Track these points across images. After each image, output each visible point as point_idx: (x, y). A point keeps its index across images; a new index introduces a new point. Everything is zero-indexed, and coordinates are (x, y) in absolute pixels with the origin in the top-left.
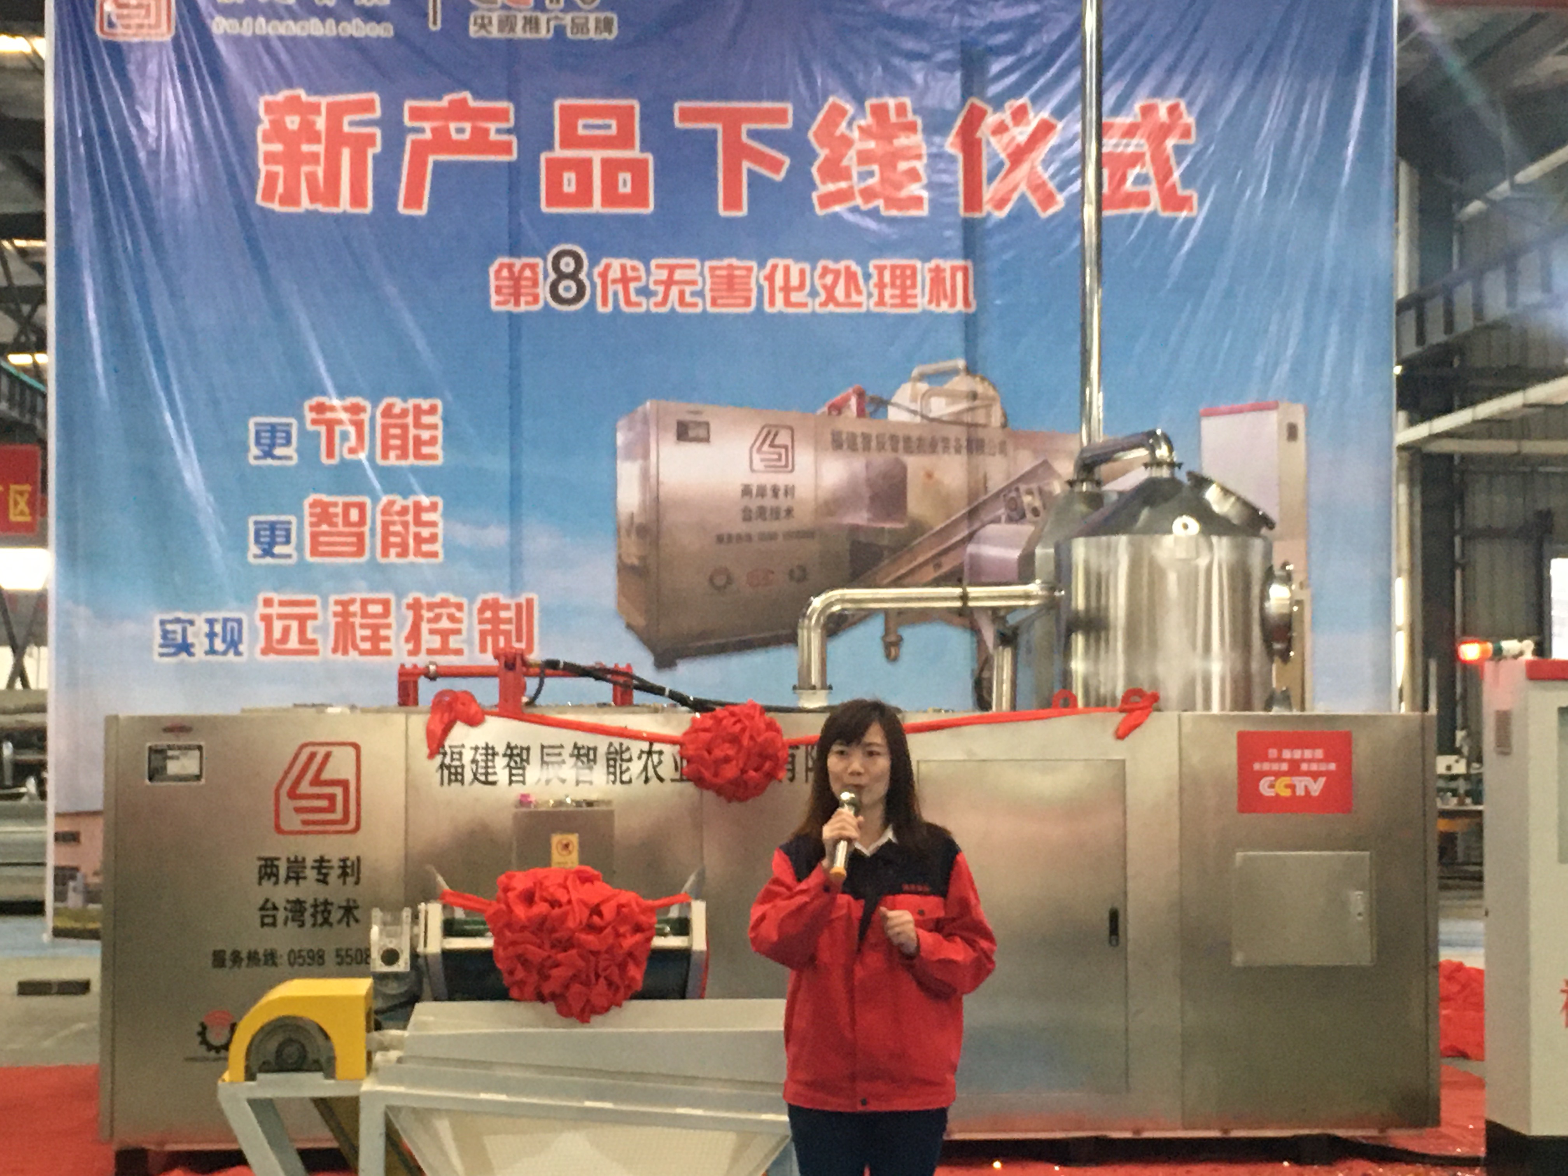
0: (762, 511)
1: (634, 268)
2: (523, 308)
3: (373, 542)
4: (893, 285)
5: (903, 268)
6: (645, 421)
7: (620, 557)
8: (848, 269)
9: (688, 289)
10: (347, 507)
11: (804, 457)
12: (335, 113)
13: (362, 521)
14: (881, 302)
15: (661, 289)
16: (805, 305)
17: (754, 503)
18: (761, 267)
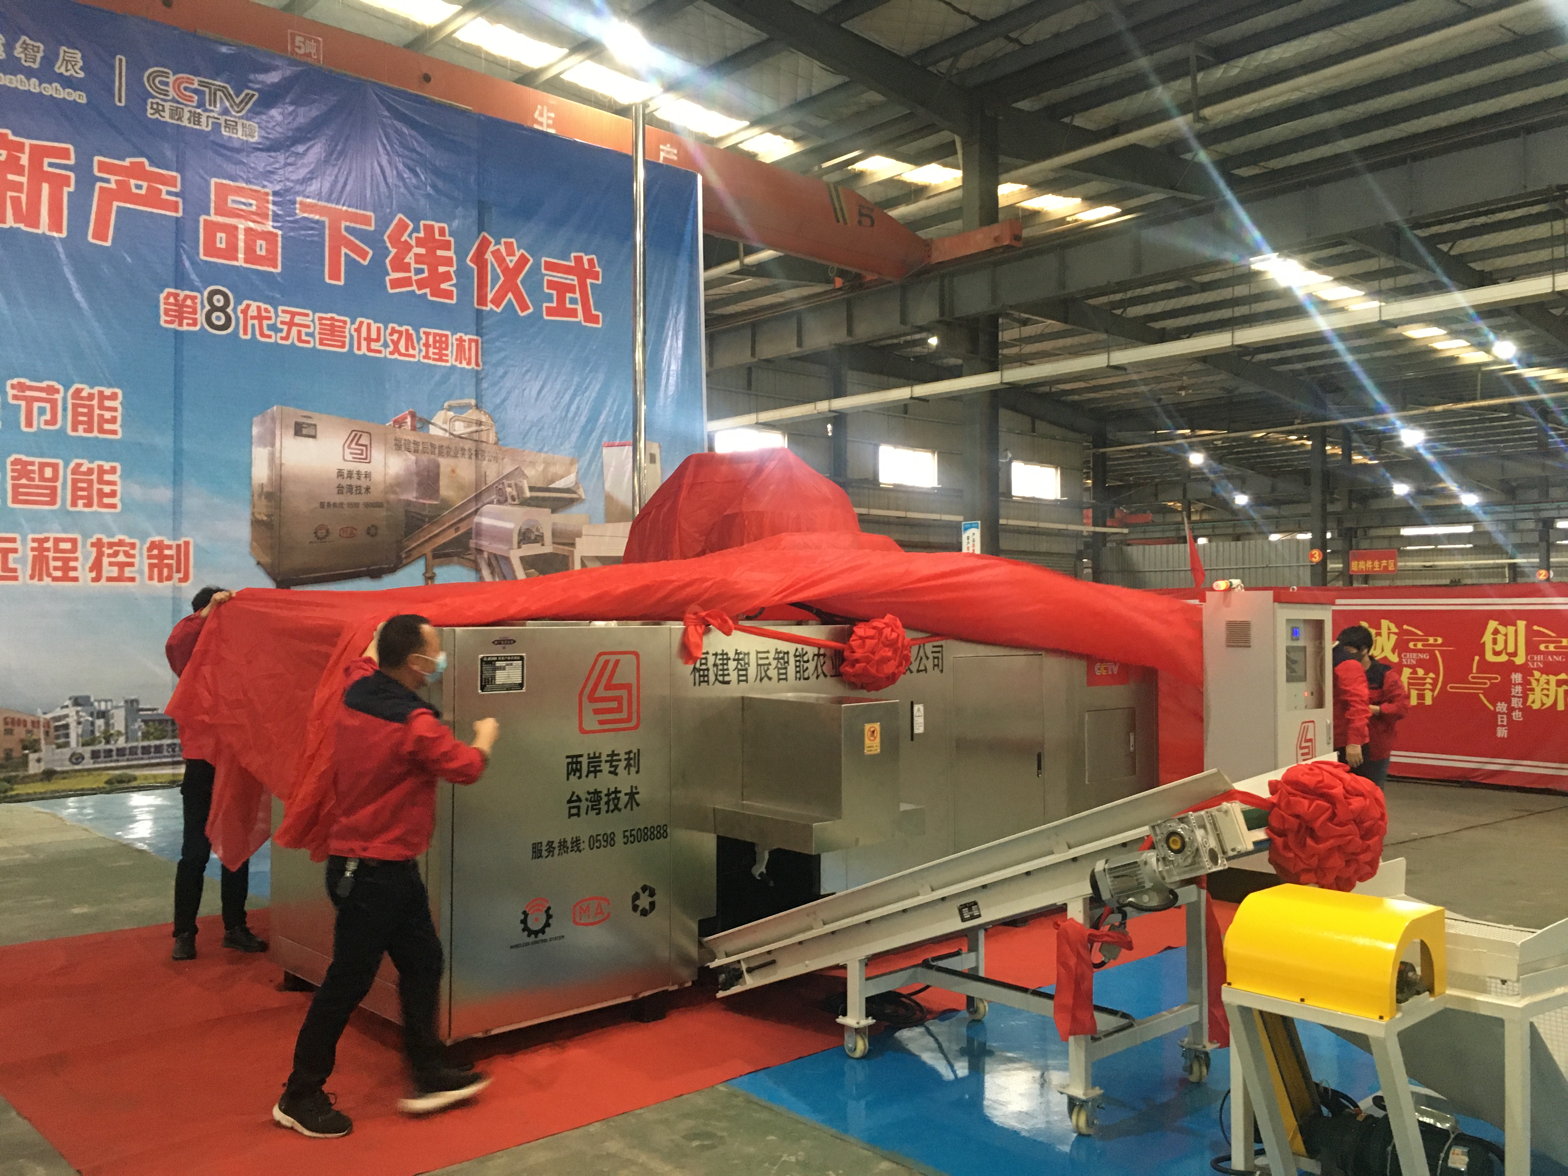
0: (350, 487)
1: (266, 310)
2: (185, 328)
3: (64, 493)
4: (435, 348)
5: (441, 336)
6: (273, 419)
7: (253, 514)
8: (407, 331)
9: (304, 330)
10: (42, 466)
11: (377, 455)
12: (37, 155)
13: (55, 478)
14: (426, 357)
15: (285, 328)
16: (380, 352)
17: (345, 482)
18: (353, 323)
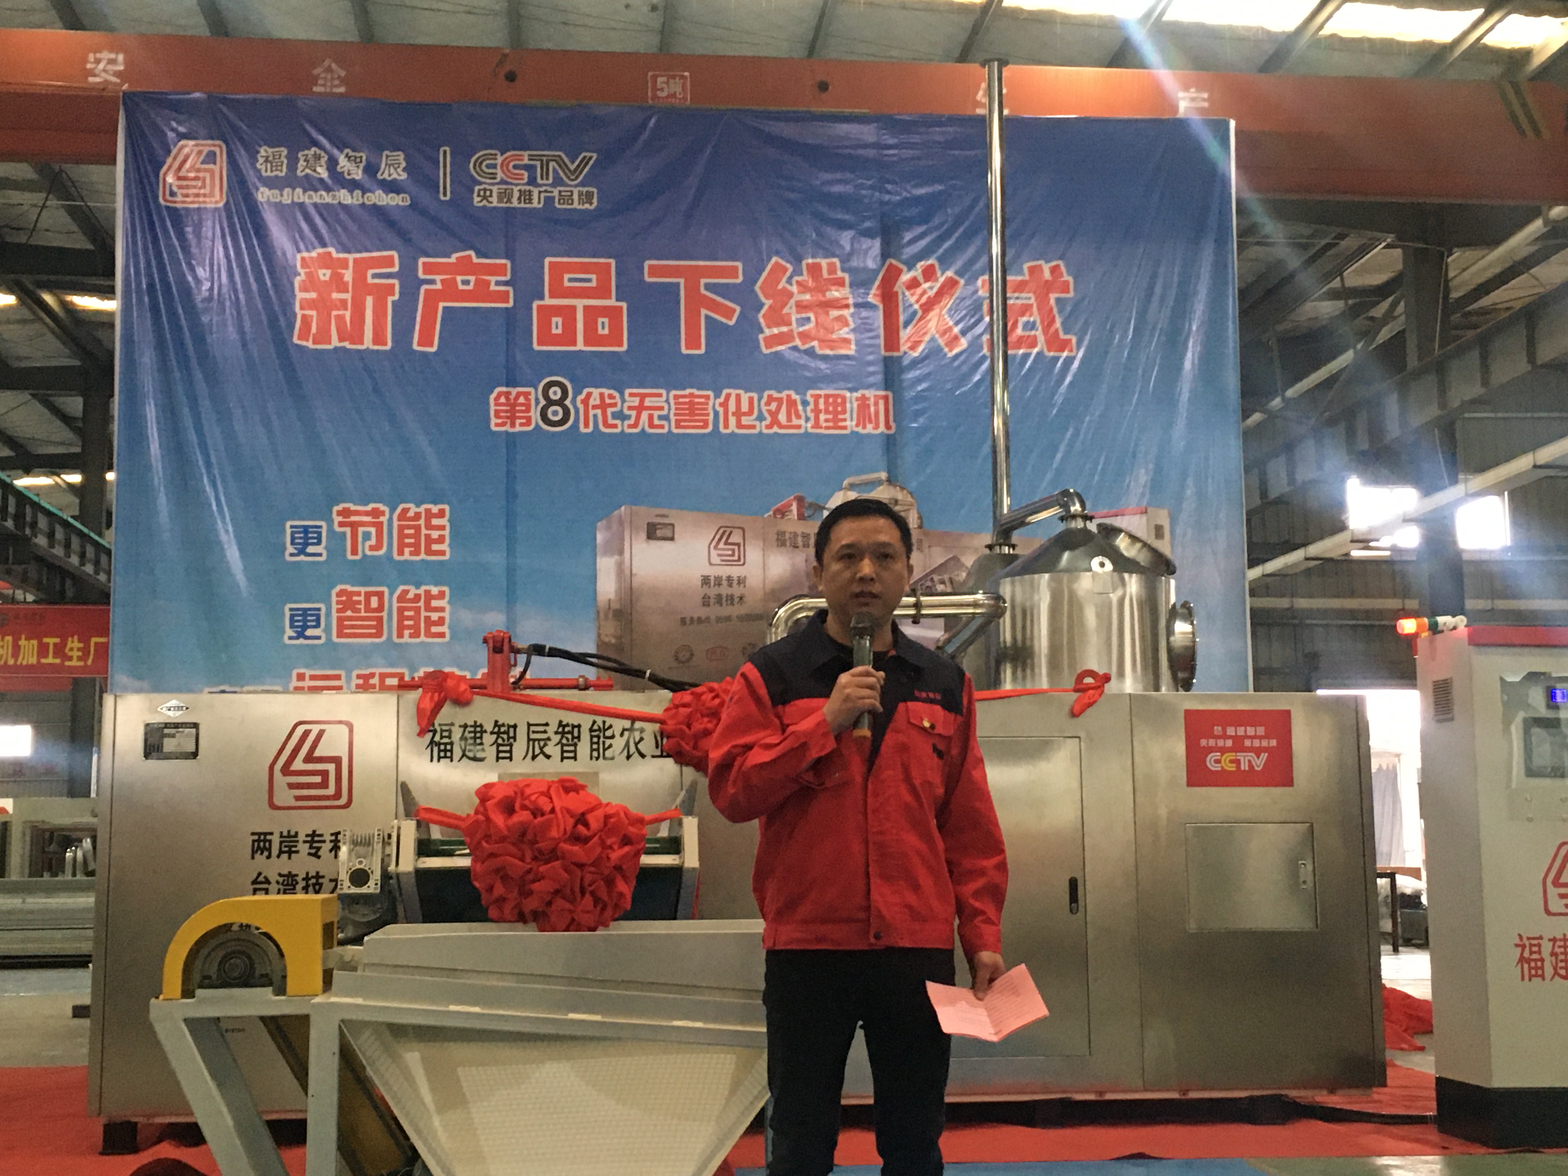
0: (719, 598)
1: (611, 397)
2: (518, 429)
3: (391, 625)
4: (827, 412)
5: (836, 396)
6: (621, 522)
7: (599, 635)
8: (789, 396)
9: (656, 414)
10: (368, 595)
11: (753, 554)
12: (361, 267)
13: (380, 608)
14: (817, 425)
15: (633, 413)
16: (754, 427)
17: (713, 592)
18: (717, 396)
